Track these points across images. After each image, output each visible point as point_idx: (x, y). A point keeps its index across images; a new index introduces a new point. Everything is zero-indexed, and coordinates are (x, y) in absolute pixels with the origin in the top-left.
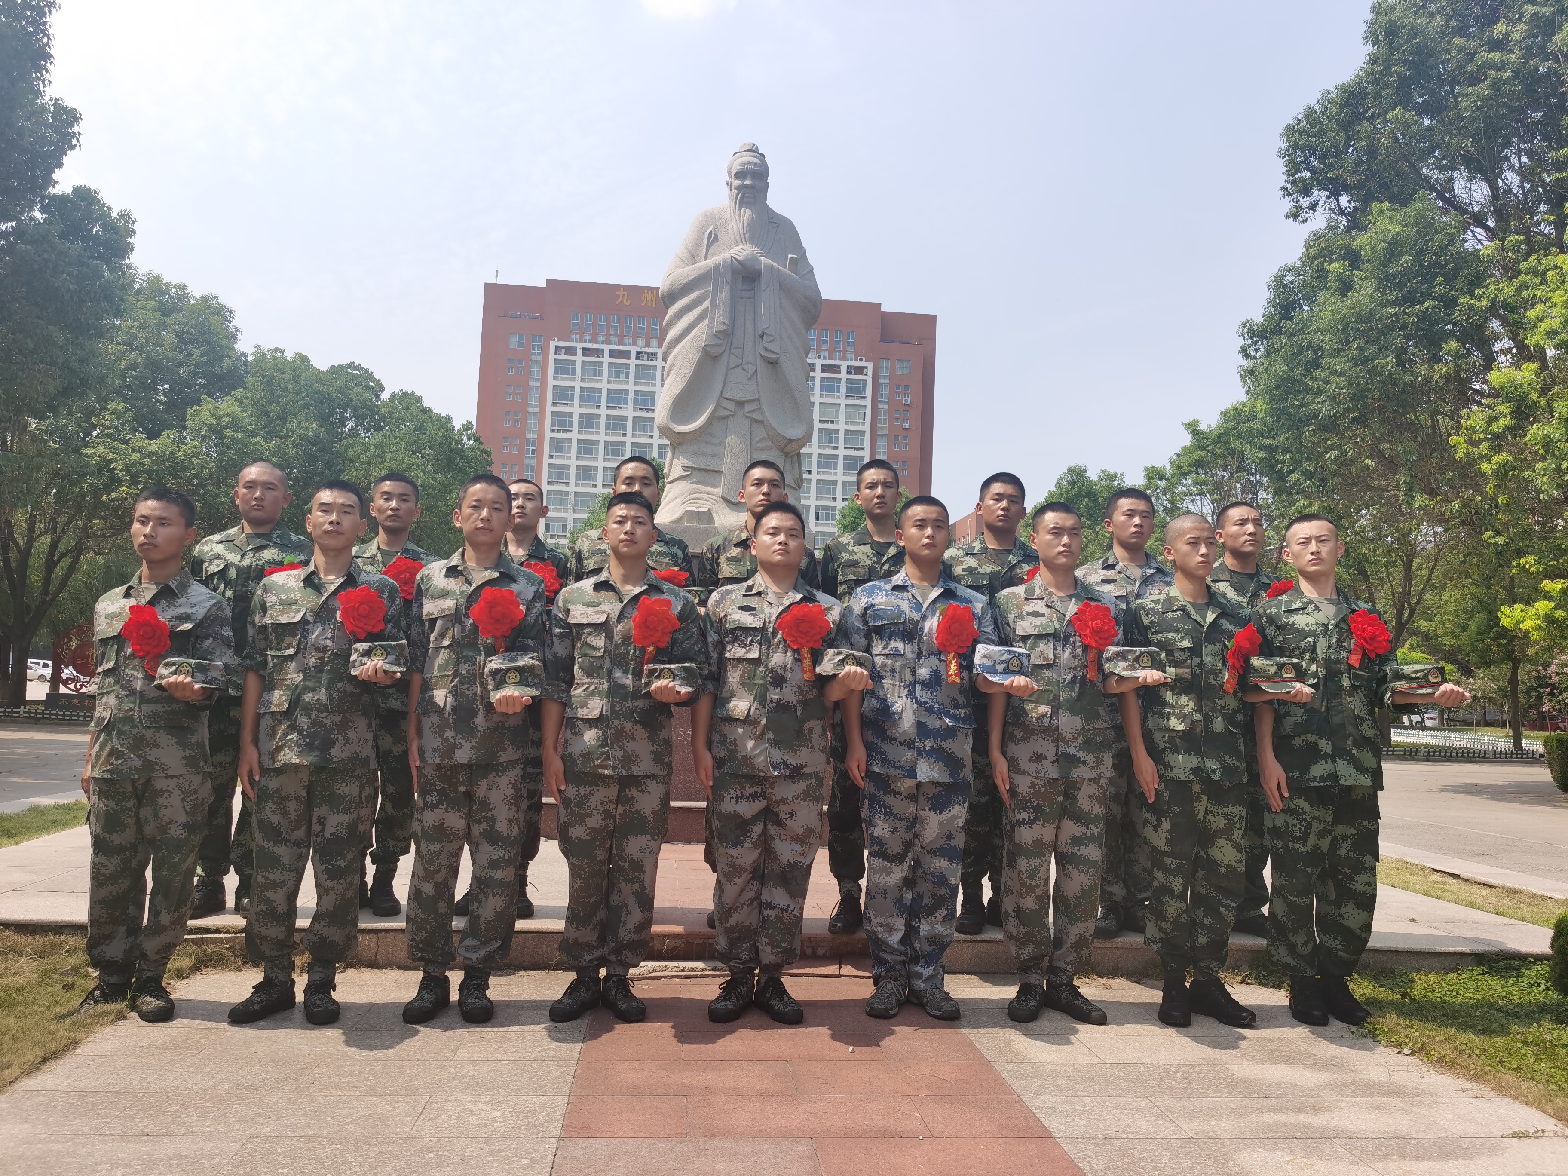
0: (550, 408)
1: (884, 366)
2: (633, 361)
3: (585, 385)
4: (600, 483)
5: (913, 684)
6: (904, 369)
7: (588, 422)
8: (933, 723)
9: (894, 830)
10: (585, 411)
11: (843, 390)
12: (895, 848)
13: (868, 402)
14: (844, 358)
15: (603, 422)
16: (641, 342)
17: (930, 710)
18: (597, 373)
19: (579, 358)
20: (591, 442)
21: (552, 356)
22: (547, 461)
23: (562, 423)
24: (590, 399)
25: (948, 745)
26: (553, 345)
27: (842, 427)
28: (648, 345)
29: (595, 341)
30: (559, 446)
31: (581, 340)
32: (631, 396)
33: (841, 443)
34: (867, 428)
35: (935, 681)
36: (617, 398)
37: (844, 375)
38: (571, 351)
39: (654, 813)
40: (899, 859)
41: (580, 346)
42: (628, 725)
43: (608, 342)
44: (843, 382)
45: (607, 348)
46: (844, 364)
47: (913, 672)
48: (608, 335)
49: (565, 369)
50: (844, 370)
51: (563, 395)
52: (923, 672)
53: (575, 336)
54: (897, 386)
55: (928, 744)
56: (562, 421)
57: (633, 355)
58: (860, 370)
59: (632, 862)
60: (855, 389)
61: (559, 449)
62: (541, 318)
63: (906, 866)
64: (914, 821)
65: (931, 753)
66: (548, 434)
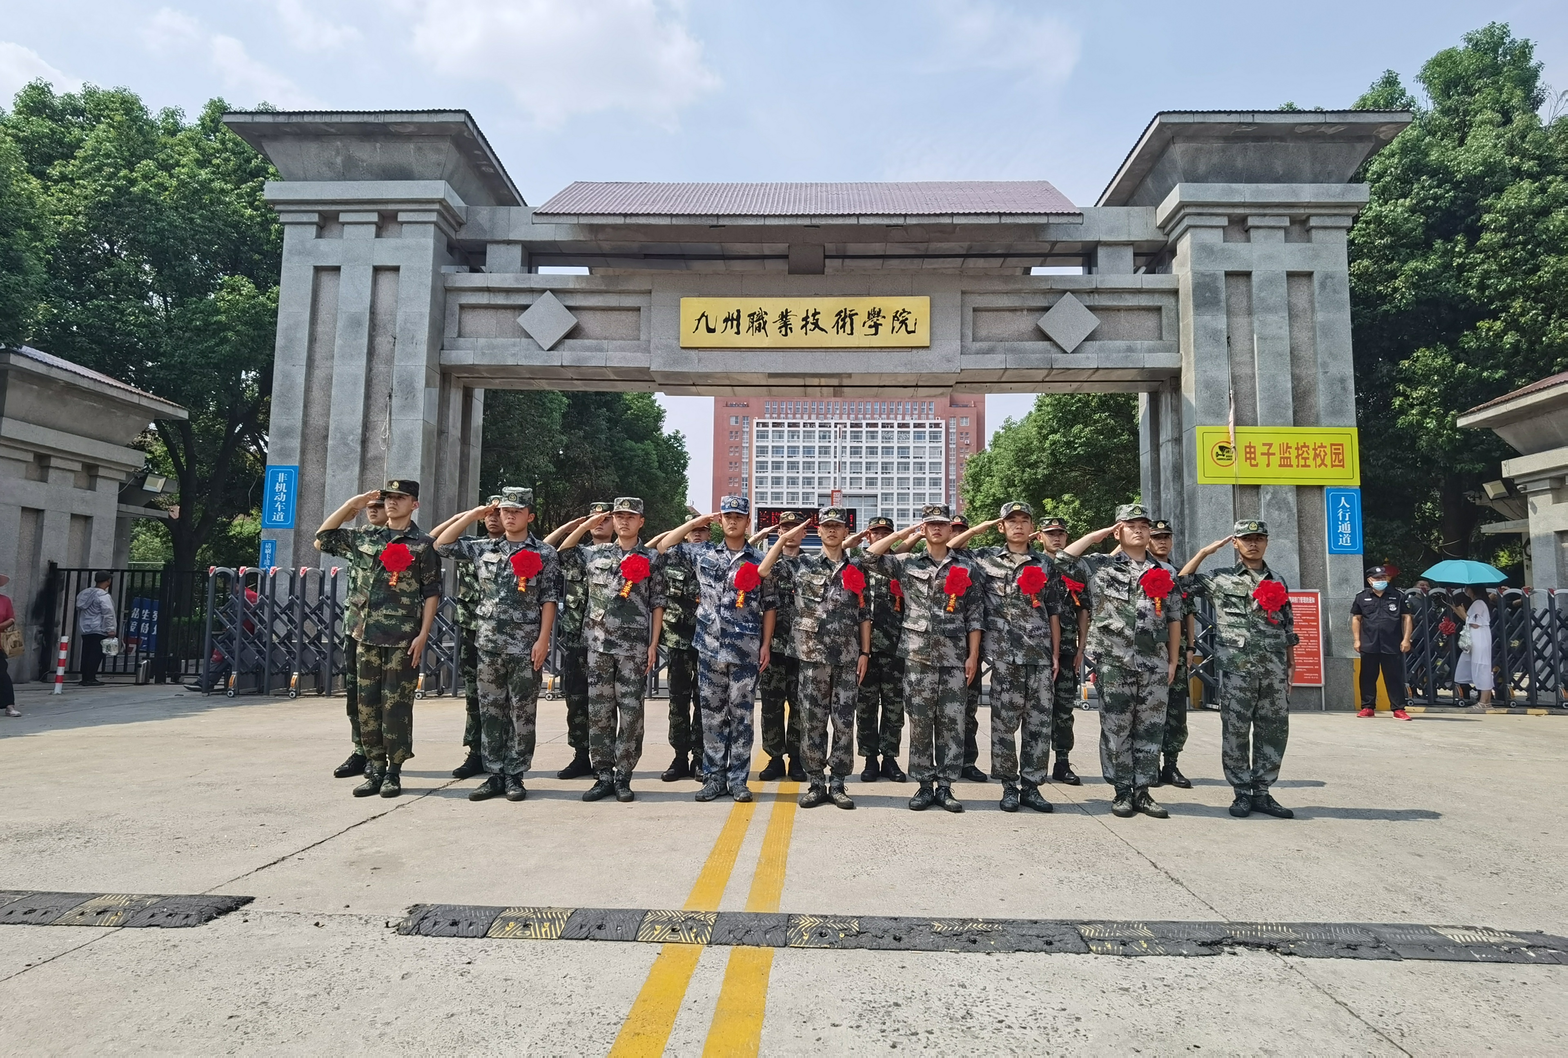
0: (755, 459)
1: (952, 421)
2: (801, 429)
3: (775, 444)
4: (785, 501)
5: (720, 606)
6: (965, 423)
7: (777, 466)
8: (730, 629)
9: (714, 693)
10: (775, 459)
11: (927, 437)
12: (715, 703)
13: (943, 444)
14: (928, 419)
15: (785, 465)
16: (806, 416)
17: (728, 622)
18: (781, 437)
19: (770, 428)
20: (779, 478)
21: (755, 429)
22: (754, 490)
23: (762, 468)
24: (777, 452)
25: (738, 642)
26: (755, 421)
27: (927, 460)
28: (810, 418)
29: (779, 418)
30: (761, 481)
31: (771, 418)
32: (801, 449)
33: (927, 470)
34: (943, 460)
35: (732, 606)
36: (793, 450)
37: (927, 429)
38: (765, 425)
39: (960, 689)
40: (719, 709)
41: (770, 421)
42: (942, 638)
43: (787, 418)
44: (927, 434)
45: (786, 422)
46: (927, 423)
47: (720, 599)
48: (787, 414)
49: (762, 436)
50: (927, 426)
51: (762, 450)
52: (726, 600)
53: (768, 416)
54: (961, 433)
55: (727, 641)
56: (762, 466)
57: (801, 425)
58: (937, 425)
59: (950, 718)
60: (934, 437)
61: (761, 483)
62: (748, 406)
63: (723, 714)
64: (726, 688)
65: (728, 646)
66: (755, 475)
